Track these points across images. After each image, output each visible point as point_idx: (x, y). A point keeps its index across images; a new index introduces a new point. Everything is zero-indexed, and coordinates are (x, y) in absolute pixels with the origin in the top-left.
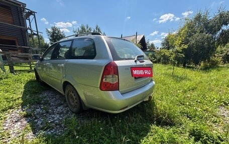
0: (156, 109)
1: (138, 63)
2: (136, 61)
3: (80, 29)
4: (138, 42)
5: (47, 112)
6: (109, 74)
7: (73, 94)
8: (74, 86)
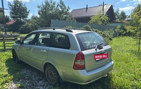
0: (112, 82)
1: (98, 50)
2: (96, 50)
3: (44, 4)
4: (105, 14)
5: (33, 85)
6: (78, 59)
7: (52, 72)
8: (55, 66)
